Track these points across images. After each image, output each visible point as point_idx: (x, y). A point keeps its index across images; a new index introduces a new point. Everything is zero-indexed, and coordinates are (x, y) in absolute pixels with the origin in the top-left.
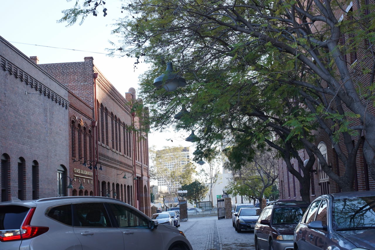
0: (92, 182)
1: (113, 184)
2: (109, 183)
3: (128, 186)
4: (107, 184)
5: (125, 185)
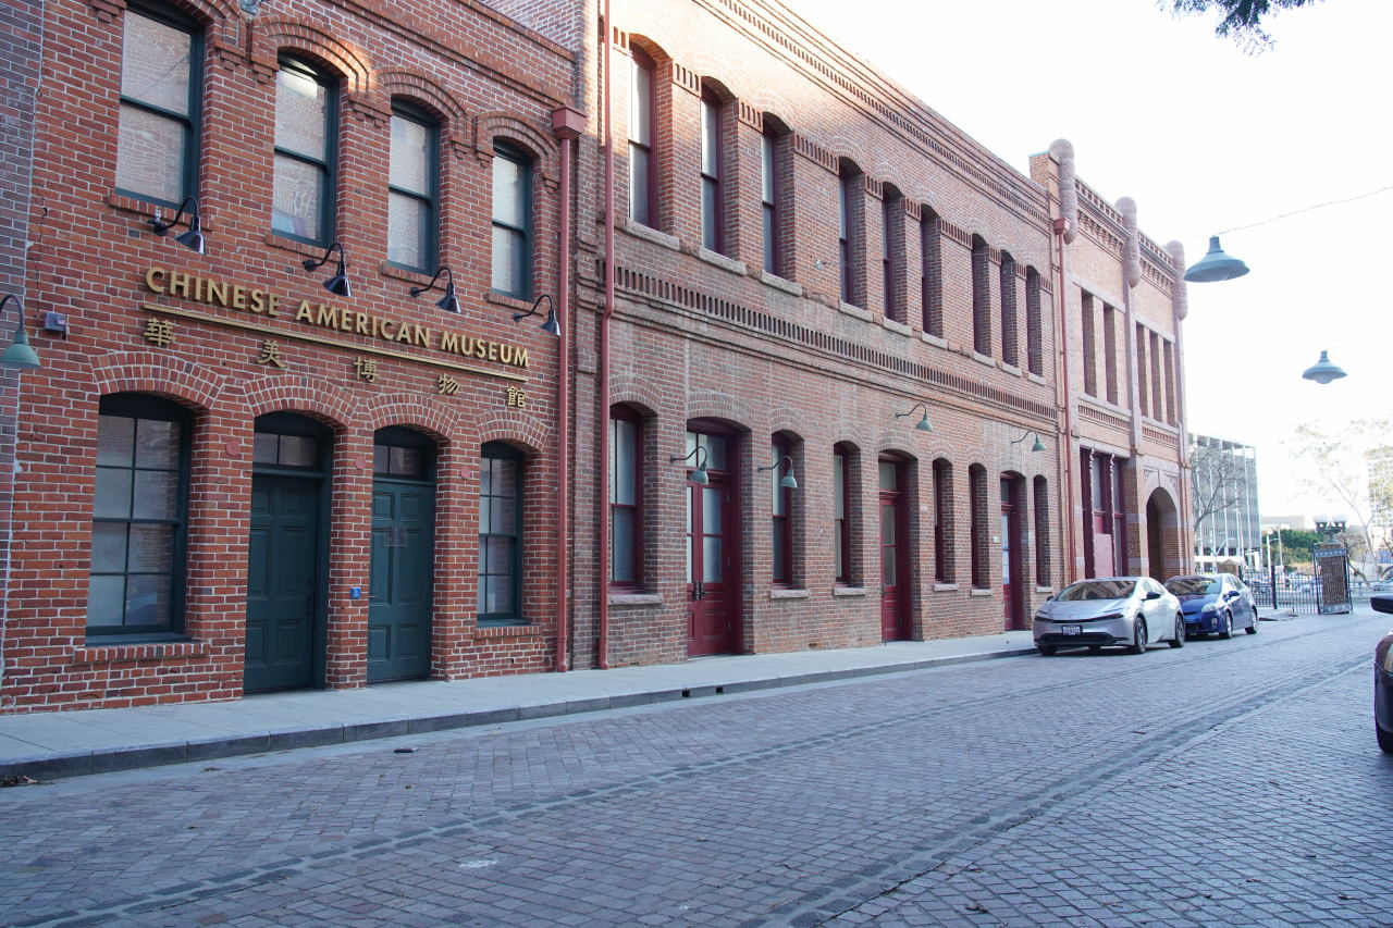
0: (527, 397)
2: (789, 439)
3: (1012, 482)
4: (765, 438)
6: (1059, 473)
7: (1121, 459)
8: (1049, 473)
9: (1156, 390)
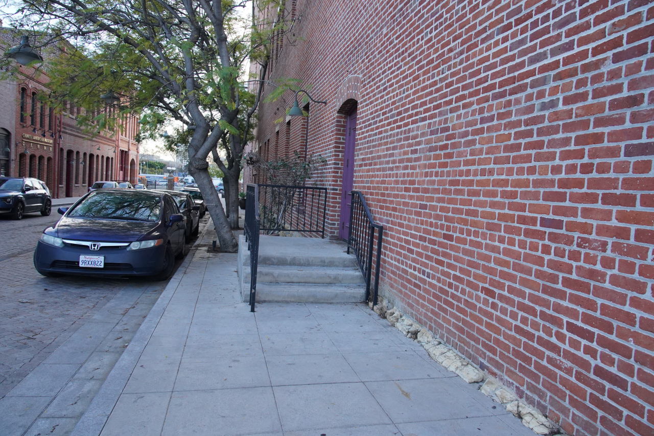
0: (51, 149)
1: (85, 154)
2: (78, 153)
3: (108, 158)
4: (75, 153)
5: (103, 157)
6: (116, 157)
7: (126, 152)
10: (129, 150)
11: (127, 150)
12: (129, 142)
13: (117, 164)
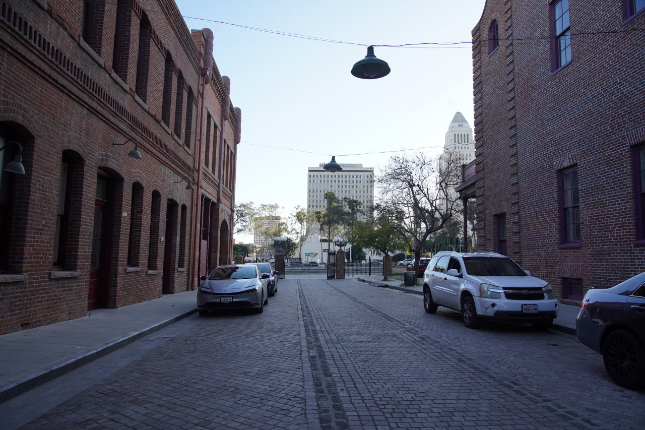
3: (172, 204)
6: (192, 205)
7: (213, 203)
8: (188, 205)
9: (227, 174)
10: (219, 200)
11: (215, 201)
12: (219, 187)
13: (195, 223)
